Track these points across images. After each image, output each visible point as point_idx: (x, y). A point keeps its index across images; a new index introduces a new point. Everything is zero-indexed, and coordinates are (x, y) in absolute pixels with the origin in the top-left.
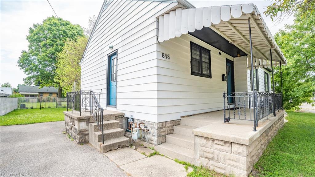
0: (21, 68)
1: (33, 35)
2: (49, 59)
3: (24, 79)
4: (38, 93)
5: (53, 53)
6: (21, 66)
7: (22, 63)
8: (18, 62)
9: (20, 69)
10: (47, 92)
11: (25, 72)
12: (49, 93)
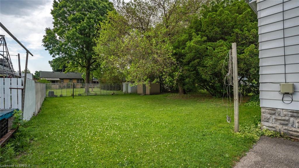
0: (46, 48)
1: (58, 8)
2: (80, 36)
3: (49, 62)
4: (59, 79)
5: (85, 28)
6: (46, 46)
7: (47, 43)
8: (43, 42)
9: (46, 50)
10: (67, 77)
11: (51, 53)
12: (69, 79)
